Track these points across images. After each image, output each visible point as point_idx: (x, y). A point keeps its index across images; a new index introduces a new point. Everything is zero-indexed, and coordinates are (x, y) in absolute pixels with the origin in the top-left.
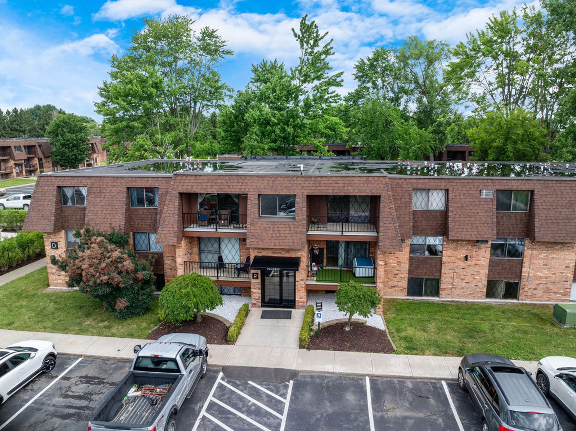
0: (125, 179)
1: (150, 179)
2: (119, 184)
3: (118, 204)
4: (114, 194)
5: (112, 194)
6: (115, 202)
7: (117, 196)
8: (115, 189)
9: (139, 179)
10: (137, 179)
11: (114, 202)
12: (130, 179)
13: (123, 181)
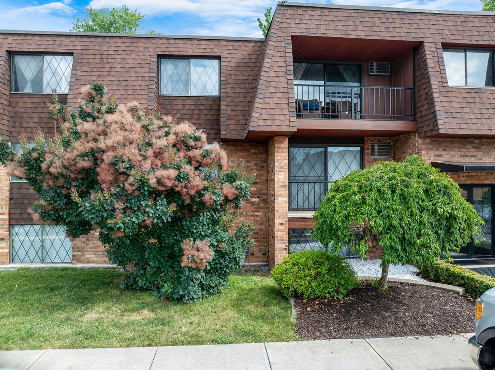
0: (154, 41)
1: (203, 42)
2: (142, 49)
3: (139, 83)
4: (132, 65)
5: (126, 66)
6: (134, 79)
7: (138, 70)
8: (134, 57)
9: (182, 42)
10: (178, 41)
11: (129, 79)
12: (165, 41)
13: (149, 45)
